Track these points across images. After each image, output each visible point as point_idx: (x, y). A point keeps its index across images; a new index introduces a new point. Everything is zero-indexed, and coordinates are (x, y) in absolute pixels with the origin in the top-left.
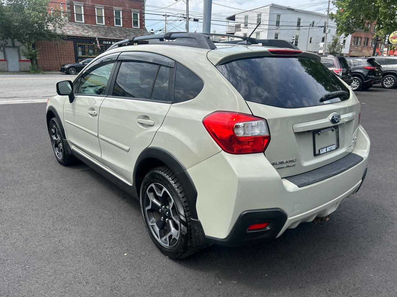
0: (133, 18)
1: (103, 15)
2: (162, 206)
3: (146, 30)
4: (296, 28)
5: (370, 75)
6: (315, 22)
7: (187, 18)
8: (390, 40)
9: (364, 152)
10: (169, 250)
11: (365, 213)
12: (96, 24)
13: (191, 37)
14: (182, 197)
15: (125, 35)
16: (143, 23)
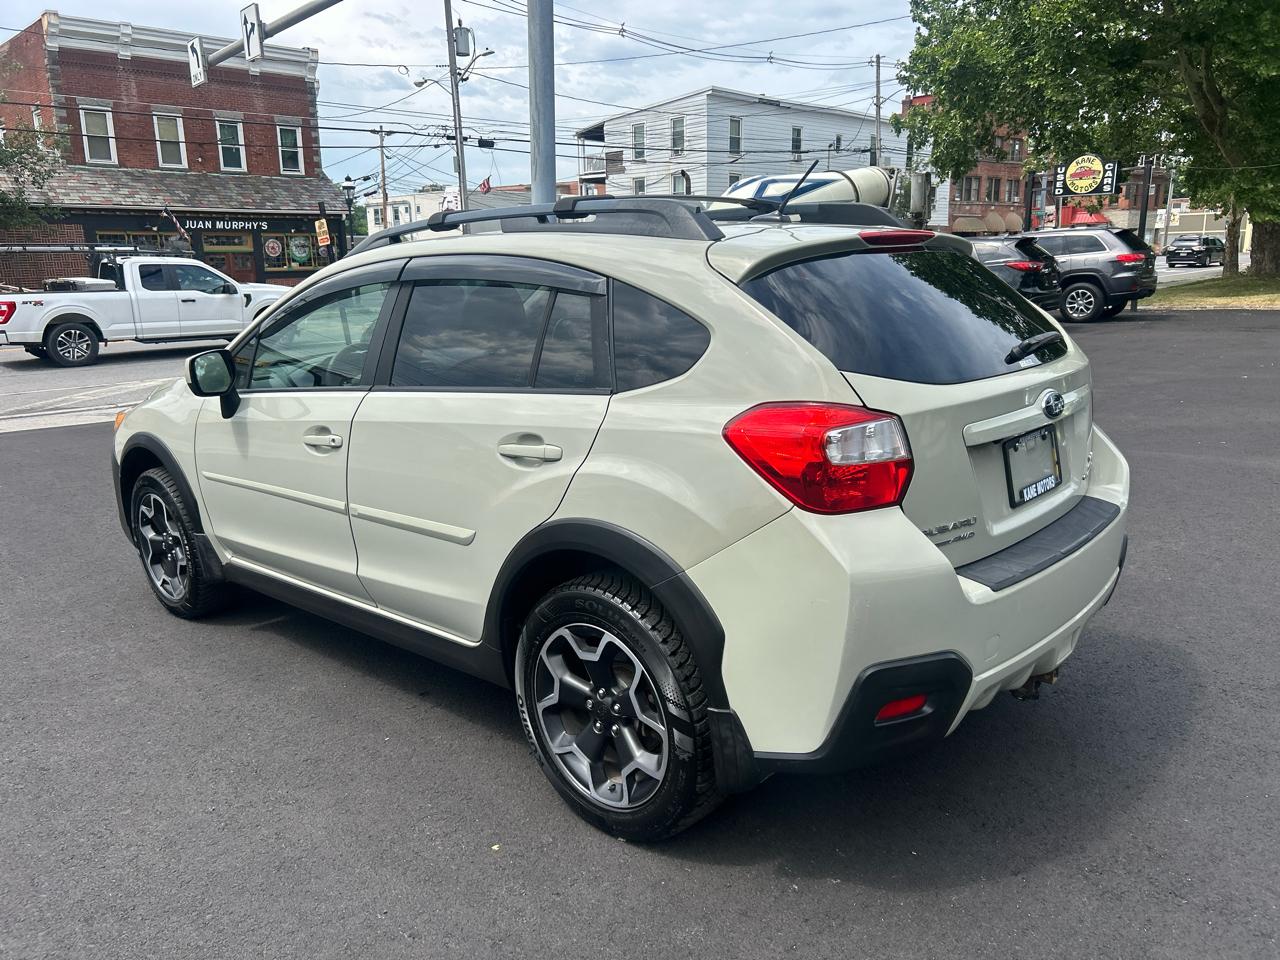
0: (280, 144)
1: (182, 138)
2: (595, 690)
3: (325, 178)
4: (790, 156)
5: (1029, 287)
6: (843, 138)
7: (458, 139)
8: (1068, 183)
9: (1116, 491)
10: (629, 817)
11: (1120, 667)
12: (159, 168)
13: (644, 208)
14: (669, 653)
15: (258, 197)
16: (315, 159)
